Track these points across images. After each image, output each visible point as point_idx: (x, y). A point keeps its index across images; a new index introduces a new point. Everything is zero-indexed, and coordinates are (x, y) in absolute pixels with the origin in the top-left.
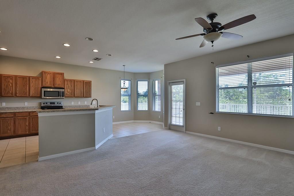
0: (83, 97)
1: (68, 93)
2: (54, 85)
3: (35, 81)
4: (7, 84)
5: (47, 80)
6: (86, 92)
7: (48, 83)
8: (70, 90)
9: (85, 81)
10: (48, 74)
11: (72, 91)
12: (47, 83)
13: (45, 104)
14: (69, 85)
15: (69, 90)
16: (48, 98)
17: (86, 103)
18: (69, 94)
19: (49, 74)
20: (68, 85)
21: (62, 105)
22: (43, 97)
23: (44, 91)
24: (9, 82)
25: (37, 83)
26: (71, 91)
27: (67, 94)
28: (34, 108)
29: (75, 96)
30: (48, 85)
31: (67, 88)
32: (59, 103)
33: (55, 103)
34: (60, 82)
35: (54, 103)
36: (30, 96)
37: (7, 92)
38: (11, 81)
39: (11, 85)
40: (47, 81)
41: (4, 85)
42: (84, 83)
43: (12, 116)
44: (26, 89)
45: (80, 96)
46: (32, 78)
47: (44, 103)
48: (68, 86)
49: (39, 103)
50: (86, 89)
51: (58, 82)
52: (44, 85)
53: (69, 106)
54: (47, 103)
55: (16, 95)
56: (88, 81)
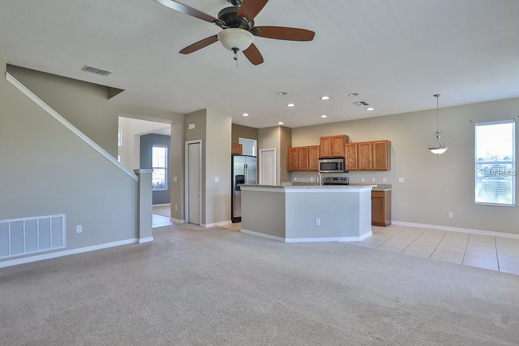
0: (373, 170)
1: (349, 165)
2: (332, 154)
3: (314, 151)
4: (293, 157)
5: (325, 148)
6: (377, 161)
7: (327, 152)
8: (352, 159)
9: (376, 143)
11: (355, 161)
12: (325, 152)
13: (328, 180)
14: (351, 153)
15: (350, 160)
16: (327, 171)
18: (351, 165)
19: (327, 141)
20: (349, 151)
22: (319, 171)
23: (321, 163)
24: (294, 154)
25: (315, 154)
26: (353, 162)
27: (348, 166)
29: (360, 168)
30: (326, 155)
31: (348, 158)
32: (343, 179)
33: (339, 179)
34: (340, 148)
35: (337, 179)
37: (292, 165)
38: (295, 154)
39: (295, 158)
40: (325, 150)
41: (291, 158)
42: (374, 145)
44: (306, 161)
45: (368, 169)
46: (311, 148)
47: (327, 179)
48: (349, 154)
50: (377, 157)
51: (338, 151)
52: (322, 155)
54: (329, 179)
55: (298, 169)
56: (380, 141)
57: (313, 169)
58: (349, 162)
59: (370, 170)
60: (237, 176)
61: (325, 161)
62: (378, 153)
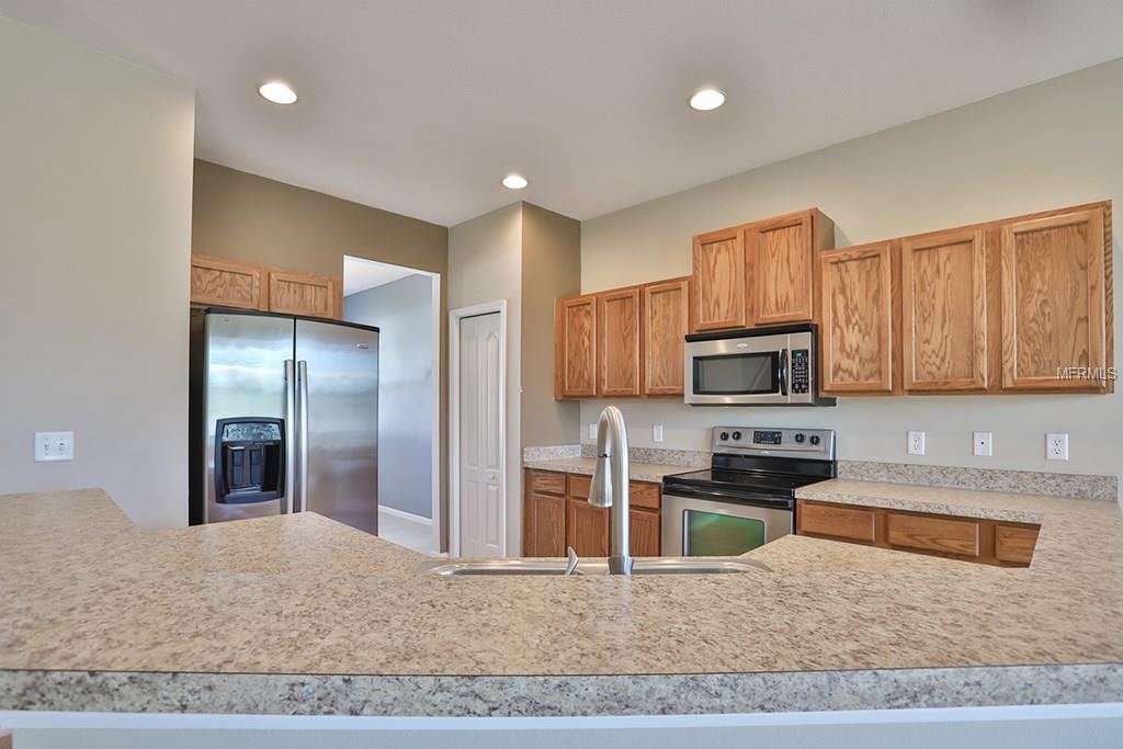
0: (998, 388)
1: (846, 363)
2: (751, 311)
3: (664, 307)
4: (576, 338)
5: (715, 287)
6: (1025, 337)
7: (724, 306)
8: (865, 333)
9: (1020, 227)
10: (719, 251)
11: (881, 341)
12: (717, 303)
13: (730, 441)
14: (858, 296)
15: (853, 338)
16: (728, 399)
17: (1061, 448)
18: (854, 366)
19: (727, 249)
20: (843, 291)
21: (826, 452)
23: (696, 359)
24: (582, 327)
25: (671, 316)
26: (868, 346)
27: (837, 369)
28: (686, 459)
29: (912, 378)
30: (721, 318)
31: (836, 325)
32: (808, 436)
33: (784, 438)
34: (792, 282)
35: (773, 437)
36: (647, 392)
37: (576, 375)
38: (587, 324)
39: (587, 342)
40: (714, 296)
41: (570, 345)
42: (1009, 242)
43: (560, 489)
44: (631, 356)
45: (963, 382)
46: (652, 293)
47: (725, 437)
48: (846, 307)
50: (1032, 310)
51: (782, 293)
52: (703, 322)
53: (887, 466)
54: (737, 436)
55: (598, 388)
56: (1054, 213)
57: (660, 388)
58: (843, 351)
59: (980, 391)
60: (222, 424)
61: (722, 347)
62: (1038, 285)
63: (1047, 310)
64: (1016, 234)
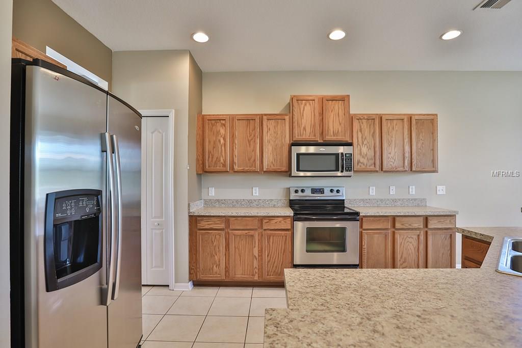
0: (411, 171)
1: (362, 160)
2: (322, 134)
3: (275, 127)
4: (215, 139)
5: (304, 121)
6: (418, 155)
7: (308, 130)
8: (369, 149)
9: (417, 117)
10: (306, 105)
11: (375, 152)
12: (305, 129)
13: (300, 193)
14: (367, 134)
15: (364, 150)
16: (309, 174)
17: (413, 191)
18: (365, 161)
19: (310, 104)
20: (361, 131)
21: (342, 195)
22: (294, 172)
23: (298, 155)
24: (218, 132)
25: (279, 133)
26: (371, 153)
27: (359, 162)
28: (273, 203)
29: (386, 167)
30: (307, 136)
31: (358, 144)
32: (335, 189)
33: (326, 190)
34: (340, 124)
35: (321, 191)
36: (264, 170)
37: (214, 159)
38: (222, 131)
39: (222, 141)
40: (303, 126)
41: (209, 142)
42: (414, 122)
43: (222, 226)
44: (254, 150)
45: (401, 169)
46: (268, 119)
47: (296, 191)
48: (362, 137)
49: (284, 188)
50: (419, 145)
51: (335, 127)
52: (297, 138)
53: (363, 200)
54: (303, 191)
55: (232, 168)
56: (424, 115)
57: (273, 168)
58: (361, 152)
60: (57, 199)
62: (421, 138)
63: (423, 146)
64: (416, 120)
